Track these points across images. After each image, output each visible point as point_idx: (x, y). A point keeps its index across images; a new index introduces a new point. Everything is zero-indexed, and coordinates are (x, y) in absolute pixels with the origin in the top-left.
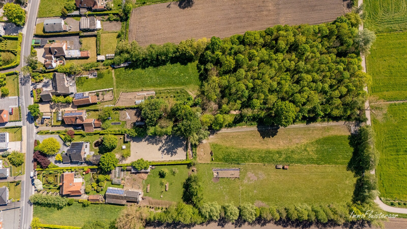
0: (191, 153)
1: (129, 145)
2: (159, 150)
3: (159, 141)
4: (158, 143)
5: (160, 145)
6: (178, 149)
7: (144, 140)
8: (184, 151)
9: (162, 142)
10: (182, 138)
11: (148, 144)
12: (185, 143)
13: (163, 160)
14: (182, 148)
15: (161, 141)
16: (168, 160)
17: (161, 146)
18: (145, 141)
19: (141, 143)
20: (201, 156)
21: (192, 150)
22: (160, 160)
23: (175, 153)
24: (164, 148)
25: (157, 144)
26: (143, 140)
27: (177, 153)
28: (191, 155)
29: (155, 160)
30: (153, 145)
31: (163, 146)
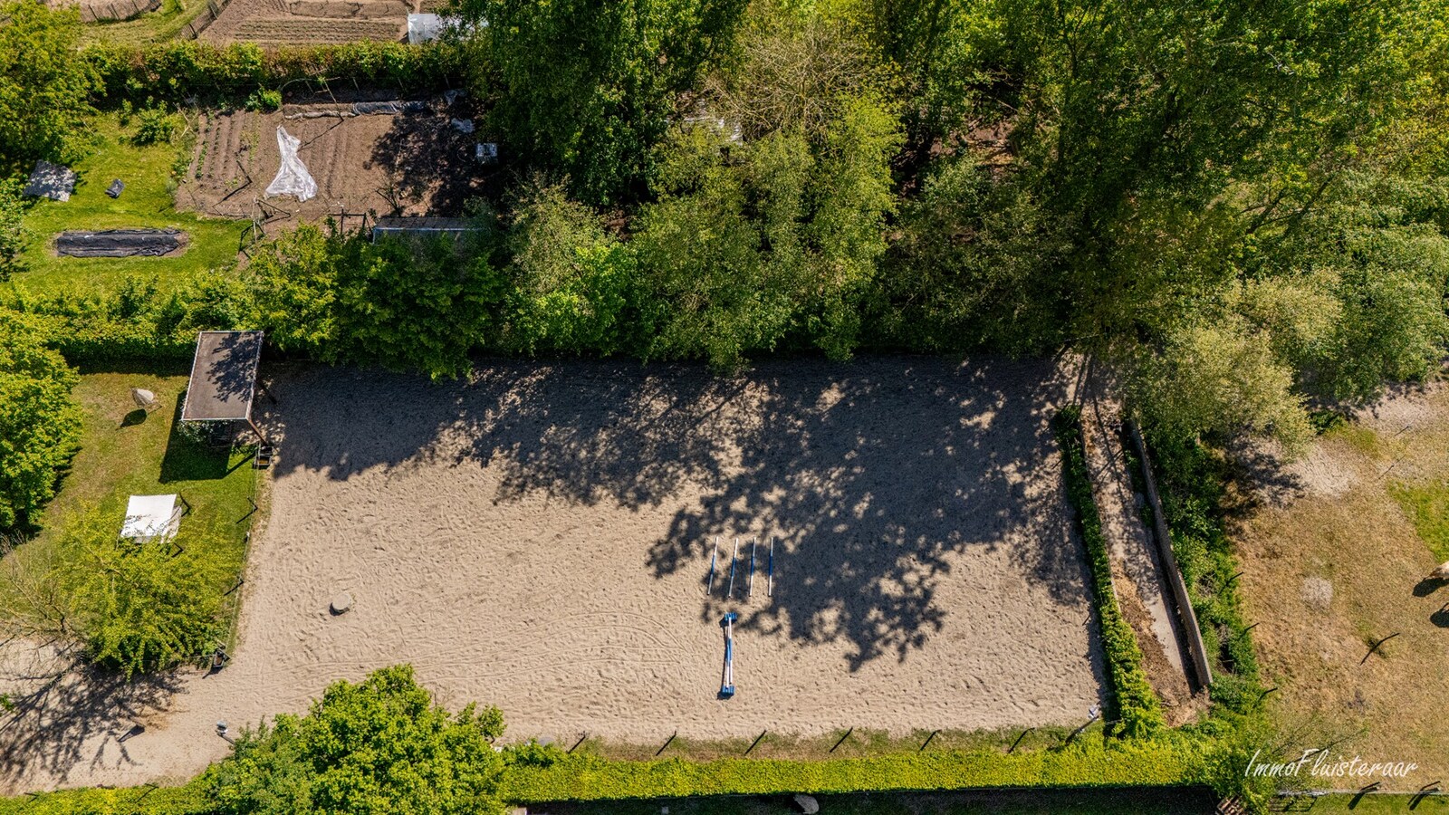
0: (1162, 628)
1: (233, 509)
2: (664, 561)
3: (668, 452)
4: (660, 475)
5: (691, 494)
6: (950, 557)
7: (464, 442)
8: (1055, 593)
9: (713, 466)
10: (986, 419)
11: (513, 488)
12: (1043, 483)
13: (738, 724)
14: (1003, 548)
15: (704, 456)
16: (816, 726)
17: (697, 508)
18: (483, 453)
19: (411, 481)
20: (1330, 674)
21: (1167, 581)
22: (696, 731)
23: (910, 623)
24: (728, 543)
25: (643, 496)
26: (452, 440)
27: (936, 618)
28: (1163, 661)
29: (608, 730)
30: (583, 510)
31: (716, 510)
